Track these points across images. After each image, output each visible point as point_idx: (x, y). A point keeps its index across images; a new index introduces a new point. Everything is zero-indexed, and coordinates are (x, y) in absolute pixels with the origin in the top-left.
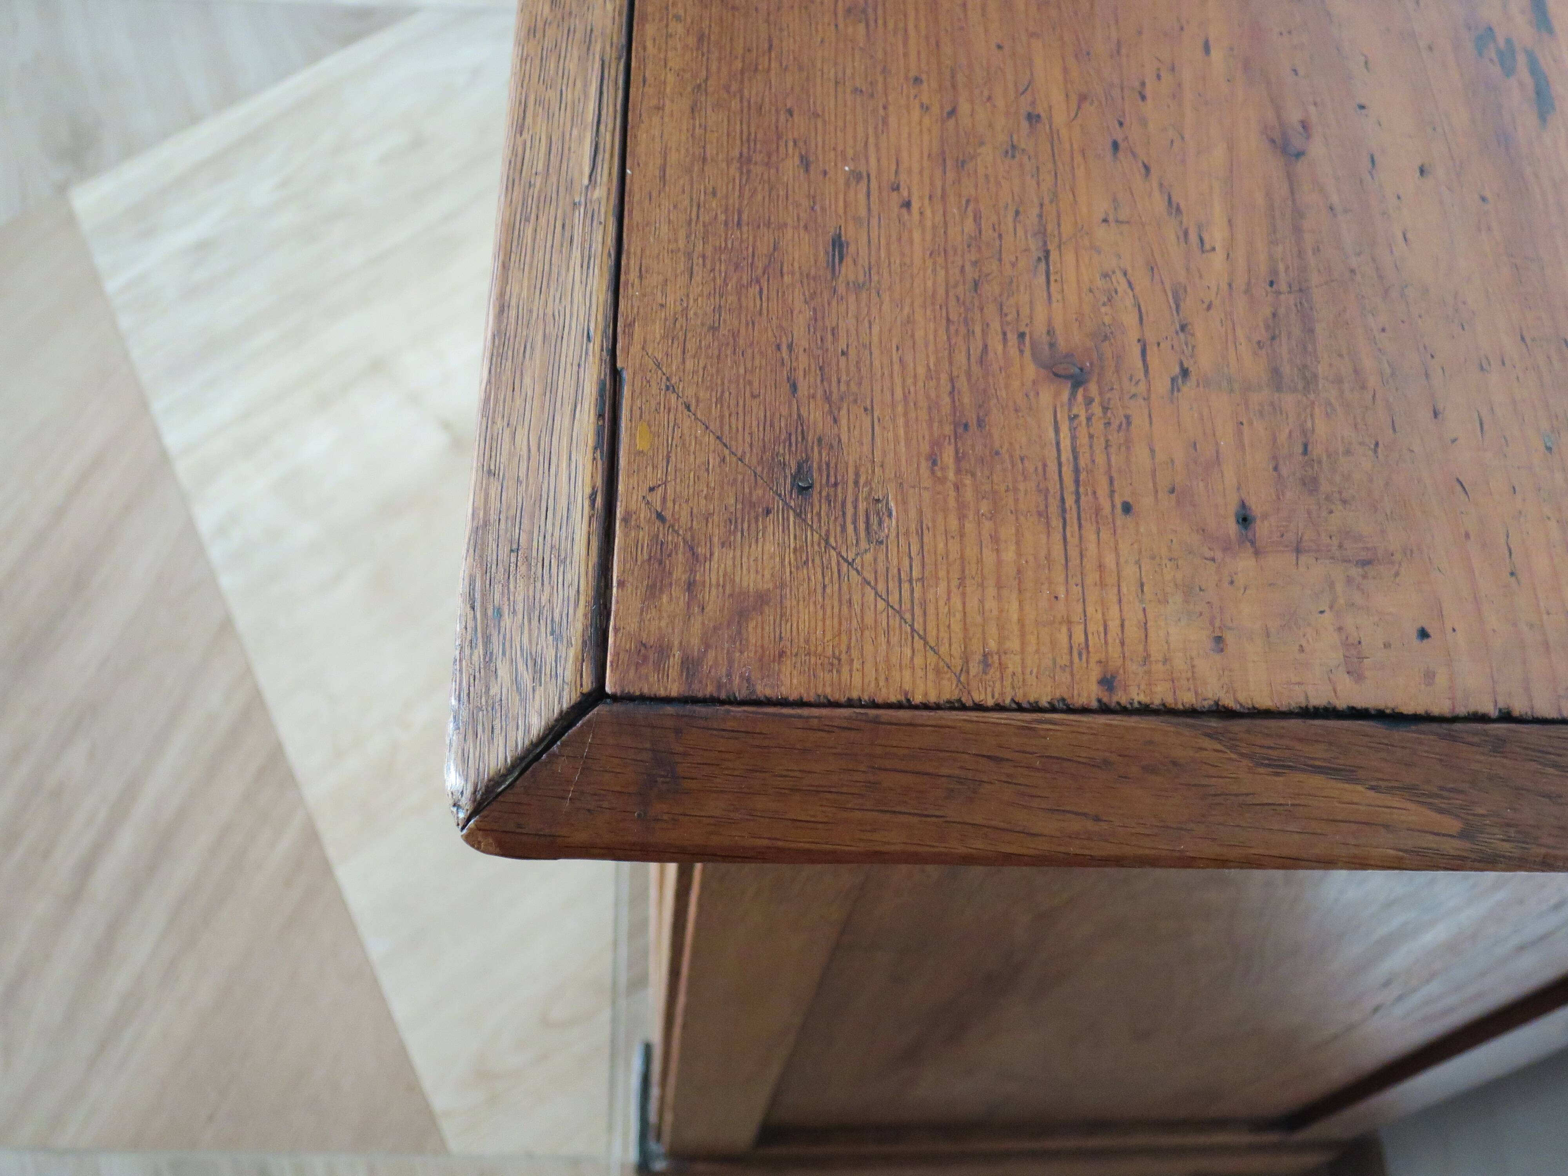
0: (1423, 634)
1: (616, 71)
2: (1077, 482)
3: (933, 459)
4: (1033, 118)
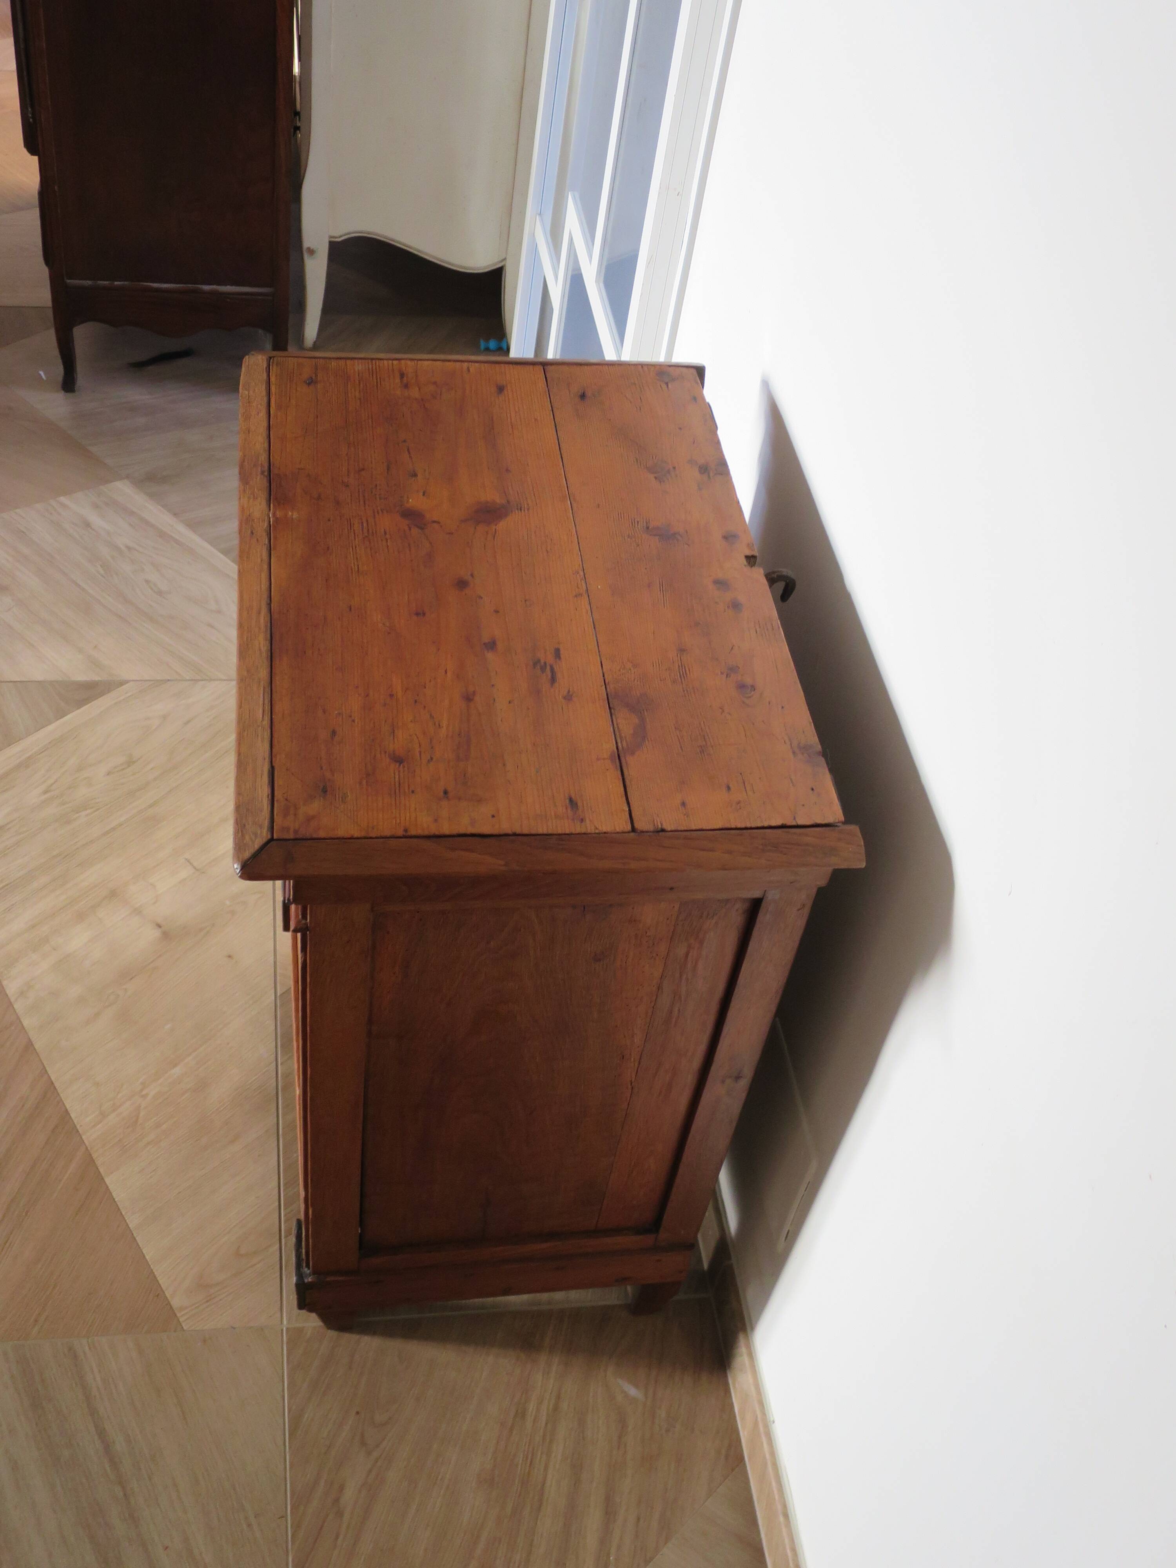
0: (493, 816)
1: (268, 690)
2: (399, 786)
3: (360, 783)
4: (391, 696)
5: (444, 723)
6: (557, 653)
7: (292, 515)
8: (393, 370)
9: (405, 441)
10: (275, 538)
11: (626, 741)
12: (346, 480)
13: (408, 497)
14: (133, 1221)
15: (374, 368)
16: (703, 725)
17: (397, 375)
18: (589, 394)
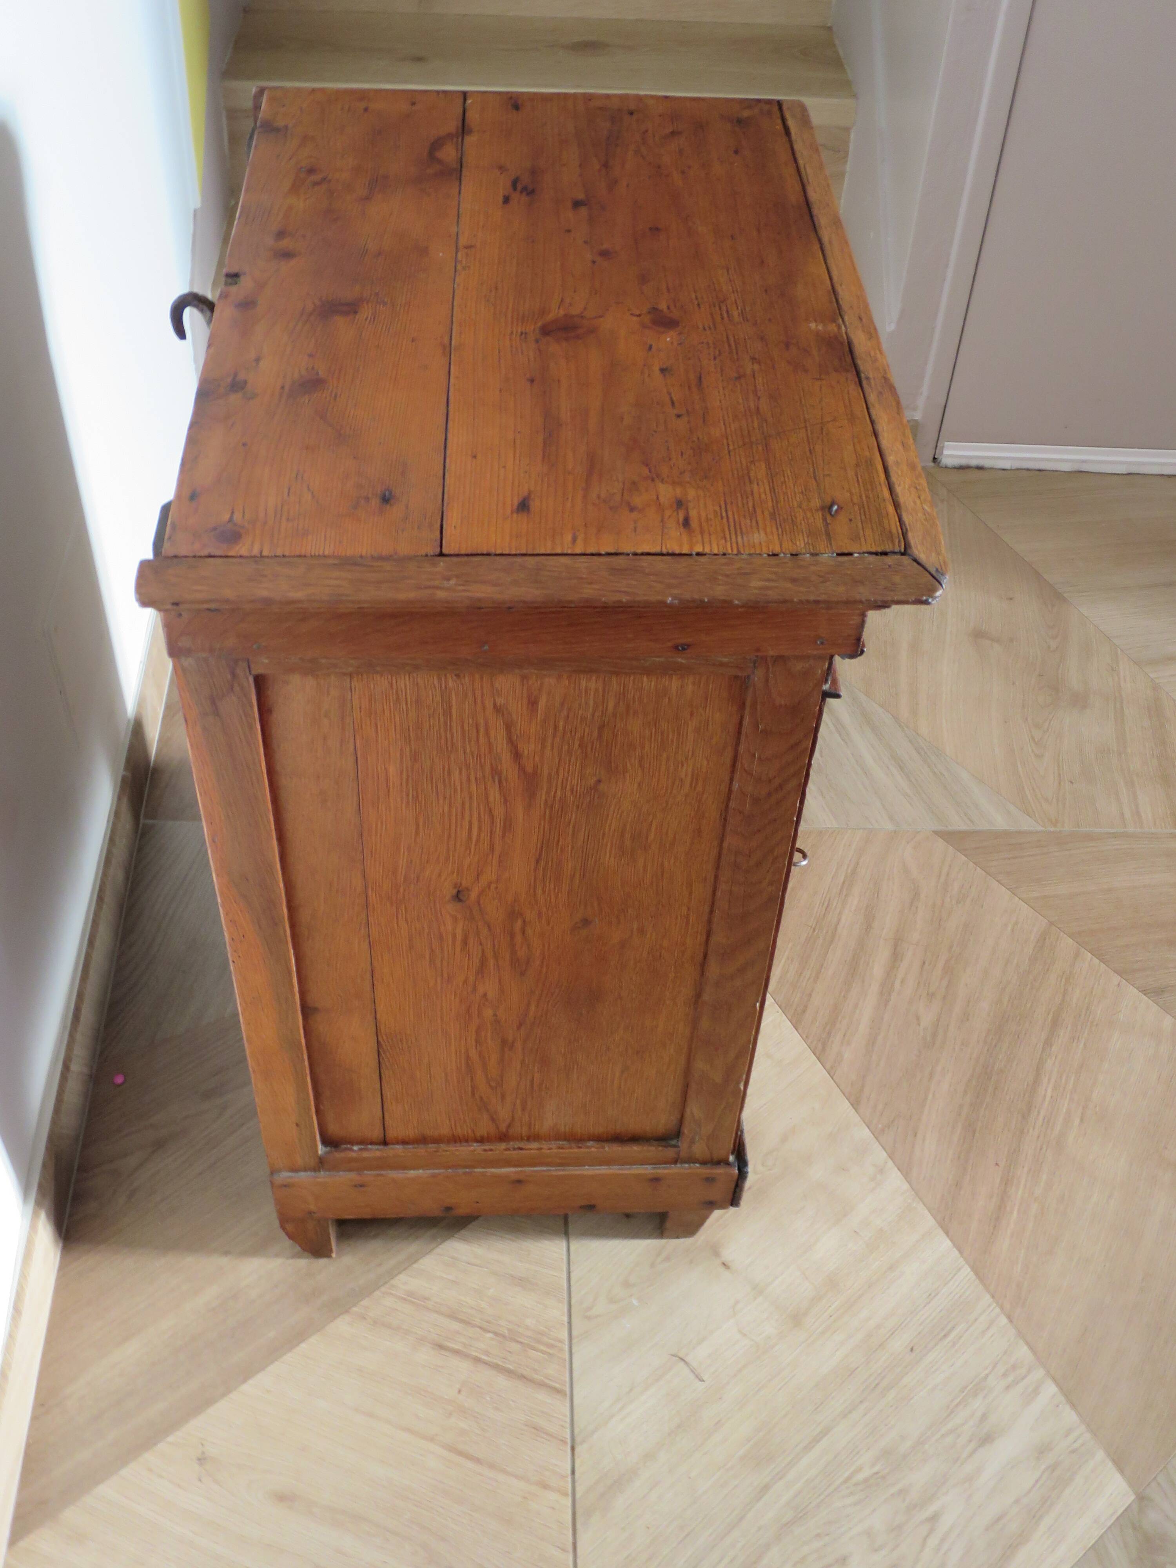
6: (506, 200)
7: (817, 326)
8: (702, 533)
9: (678, 416)
10: (831, 302)
12: (756, 367)
13: (672, 343)
15: (734, 537)
18: (375, 502)
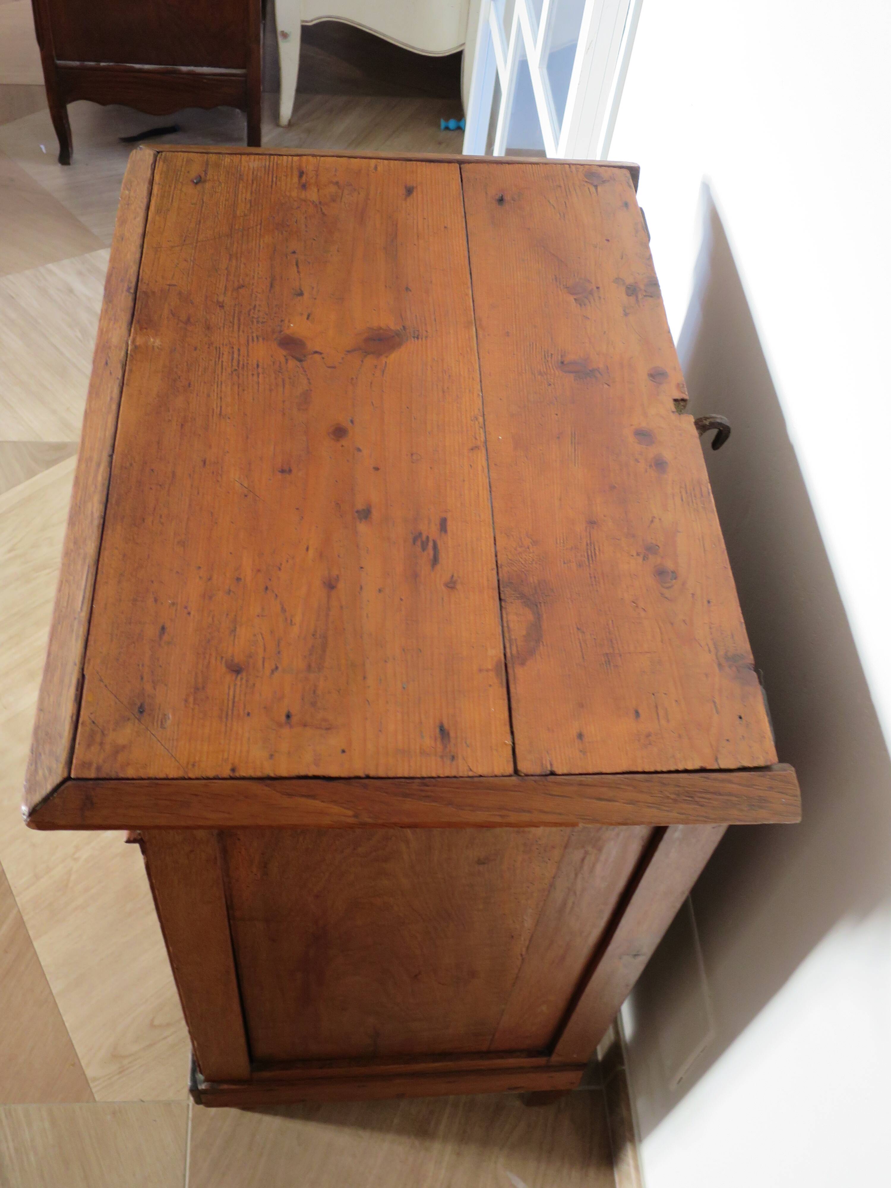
0: (343, 751)
1: (93, 570)
2: (233, 706)
3: (186, 701)
4: (238, 579)
5: (298, 619)
6: (443, 525)
7: (154, 342)
8: (292, 167)
9: (294, 252)
10: (131, 371)
11: (517, 646)
12: (221, 299)
13: (289, 322)
14: (56, 987)
15: (271, 164)
16: (611, 625)
17: (296, 173)
18: (507, 198)
